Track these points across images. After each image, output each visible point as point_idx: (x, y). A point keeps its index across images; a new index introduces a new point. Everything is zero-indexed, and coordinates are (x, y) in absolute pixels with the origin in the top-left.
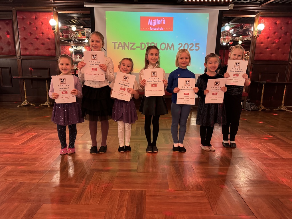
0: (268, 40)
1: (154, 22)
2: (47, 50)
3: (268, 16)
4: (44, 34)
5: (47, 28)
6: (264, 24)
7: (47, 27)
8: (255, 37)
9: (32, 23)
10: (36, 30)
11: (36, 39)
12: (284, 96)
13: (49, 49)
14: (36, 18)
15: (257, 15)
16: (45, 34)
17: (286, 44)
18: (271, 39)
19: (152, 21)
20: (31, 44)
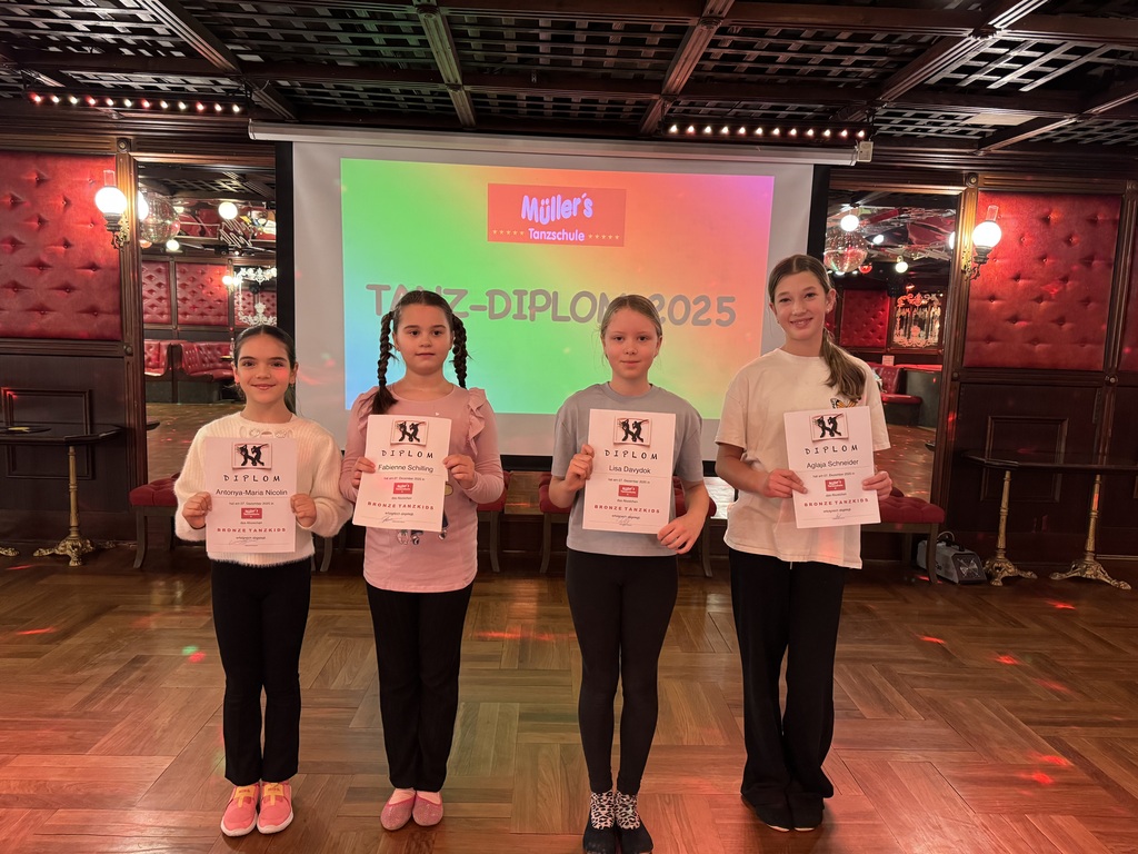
0: (1016, 286)
1: (545, 206)
2: (84, 315)
3: (1014, 189)
4: (72, 248)
5: (87, 223)
6: (999, 221)
7: (88, 219)
8: (964, 272)
9: (22, 203)
10: (39, 229)
11: (36, 269)
12: (1092, 521)
13: (93, 311)
14: (40, 181)
15: (971, 186)
16: (78, 249)
17: (1092, 305)
18: (1030, 282)
19: (539, 205)
20: (16, 287)
